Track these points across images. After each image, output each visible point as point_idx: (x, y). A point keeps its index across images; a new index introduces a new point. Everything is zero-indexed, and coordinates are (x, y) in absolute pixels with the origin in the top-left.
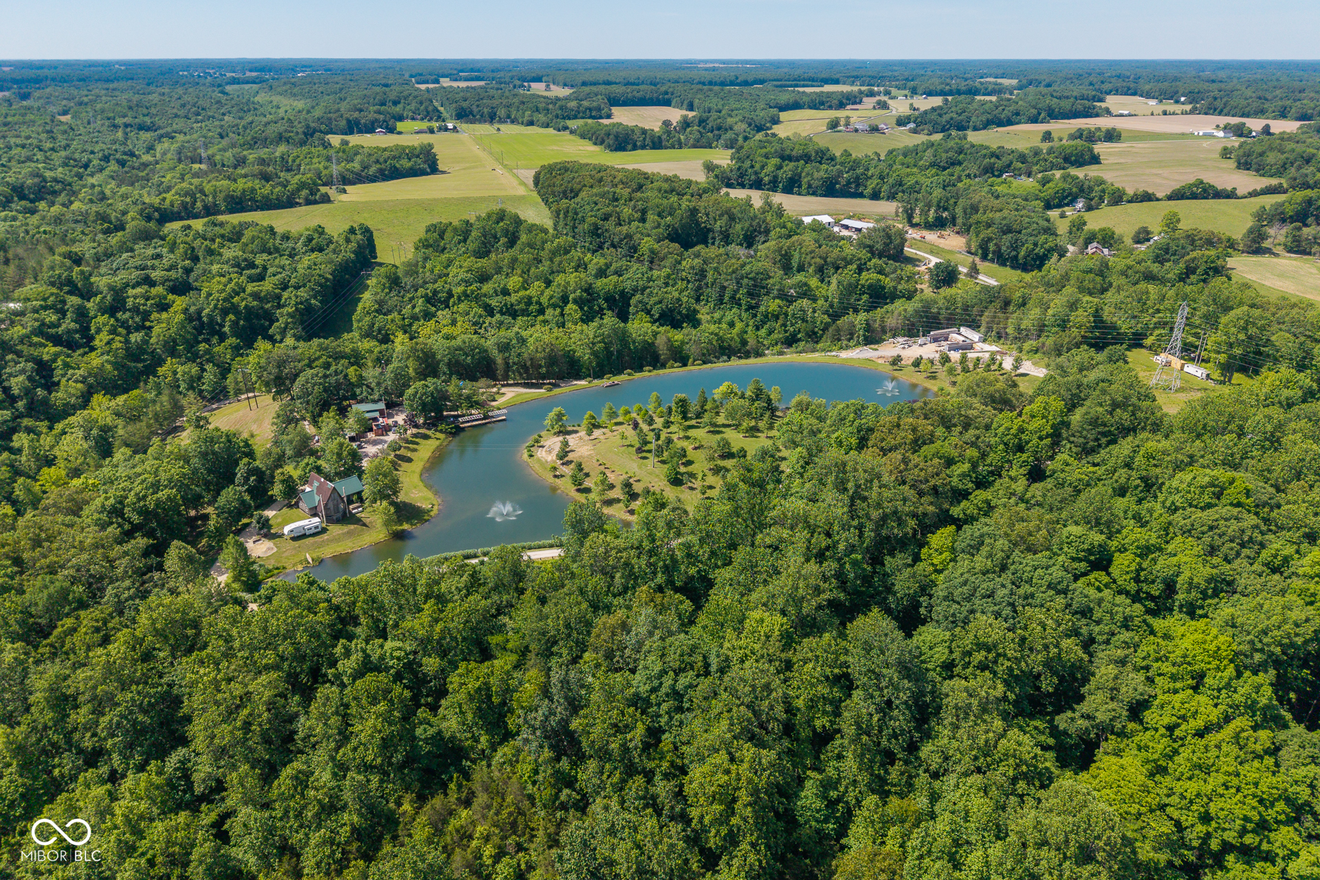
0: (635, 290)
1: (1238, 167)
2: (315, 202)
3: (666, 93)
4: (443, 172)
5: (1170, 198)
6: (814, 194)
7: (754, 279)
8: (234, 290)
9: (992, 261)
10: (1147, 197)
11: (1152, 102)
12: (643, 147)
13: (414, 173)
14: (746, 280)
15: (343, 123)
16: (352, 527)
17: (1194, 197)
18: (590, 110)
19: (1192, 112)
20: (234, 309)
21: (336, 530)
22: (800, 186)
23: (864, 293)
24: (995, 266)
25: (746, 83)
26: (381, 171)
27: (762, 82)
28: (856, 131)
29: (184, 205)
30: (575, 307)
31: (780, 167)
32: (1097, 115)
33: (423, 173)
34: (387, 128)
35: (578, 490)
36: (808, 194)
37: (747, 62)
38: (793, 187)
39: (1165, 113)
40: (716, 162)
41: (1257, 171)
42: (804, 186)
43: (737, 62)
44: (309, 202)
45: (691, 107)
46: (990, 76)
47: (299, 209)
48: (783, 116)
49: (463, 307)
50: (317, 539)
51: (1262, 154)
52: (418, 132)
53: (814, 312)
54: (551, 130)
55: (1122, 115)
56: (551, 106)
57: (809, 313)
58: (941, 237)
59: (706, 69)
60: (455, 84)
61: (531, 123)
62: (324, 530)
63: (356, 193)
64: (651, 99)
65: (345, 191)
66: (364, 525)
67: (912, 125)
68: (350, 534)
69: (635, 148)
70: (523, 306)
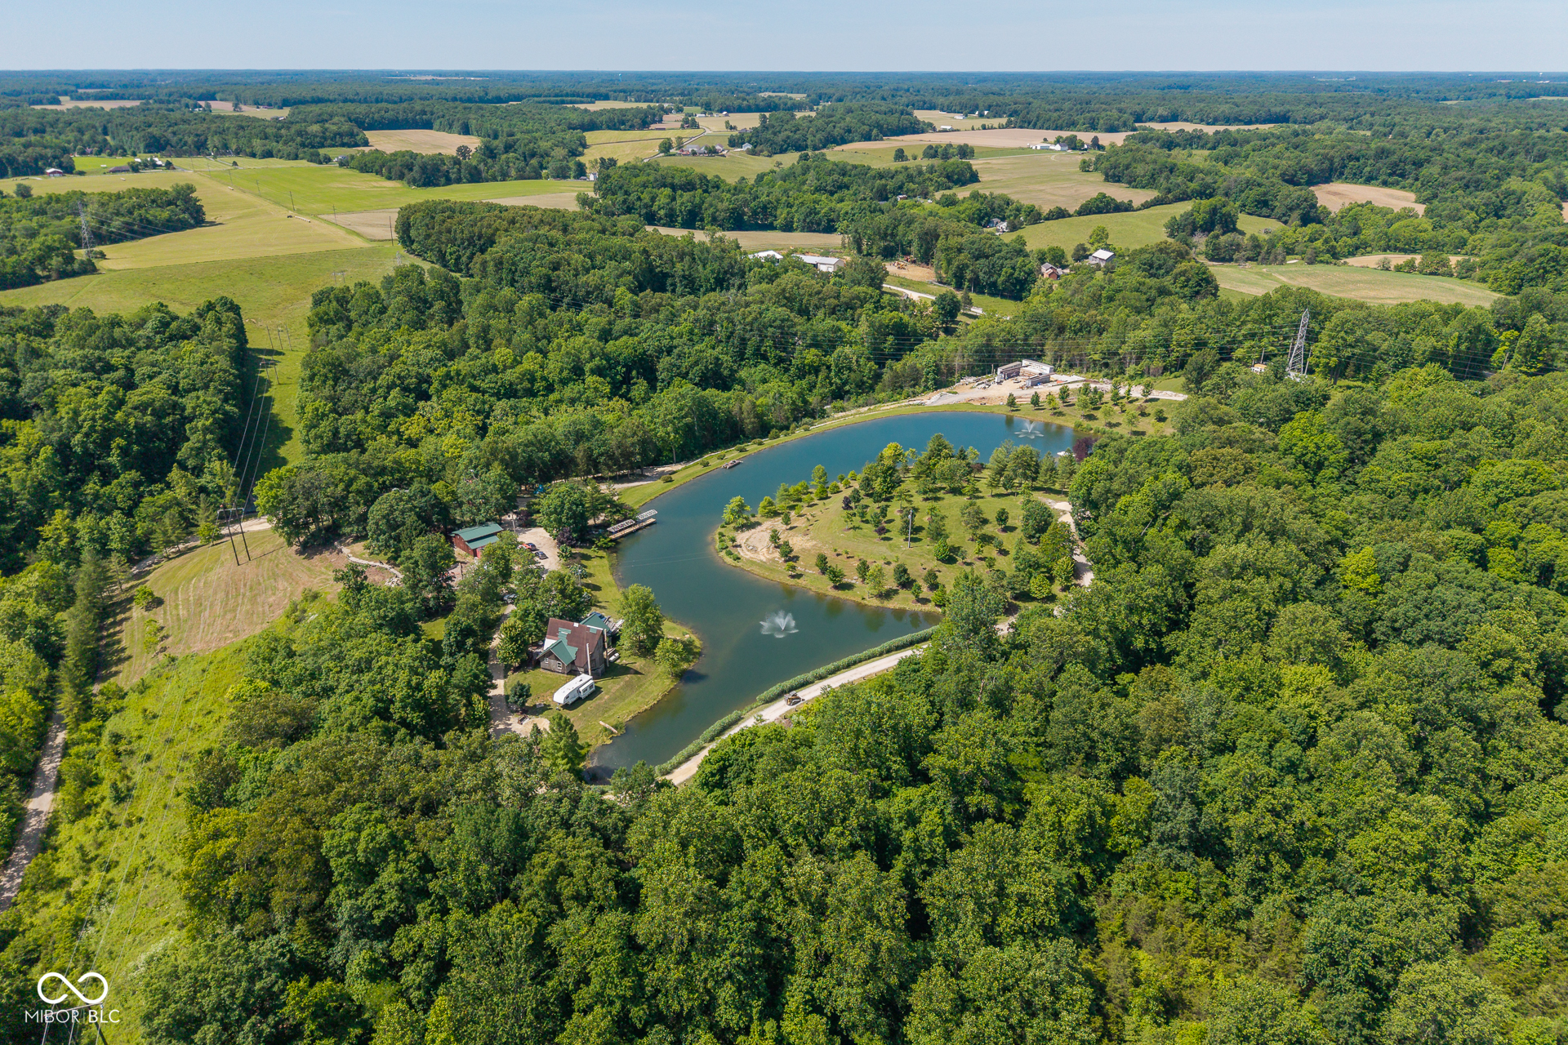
1: (1107, 180)
4: (212, 224)
5: (1080, 213)
7: (780, 327)
8: (110, 403)
10: (1060, 214)
11: (959, 117)
12: (459, 181)
13: (173, 226)
14: (771, 330)
16: (627, 676)
17: (1099, 211)
18: (341, 135)
19: (1008, 126)
20: (120, 430)
21: (611, 686)
25: (499, 100)
28: (694, 153)
30: (596, 378)
31: (674, 198)
32: (923, 132)
33: (184, 226)
34: (60, 166)
35: (836, 588)
37: (470, 74)
39: (984, 127)
40: (589, 194)
41: (1129, 183)
42: (708, 219)
45: (466, 130)
46: (766, 90)
47: (53, 284)
48: (587, 138)
49: (451, 393)
50: (596, 700)
51: (1127, 167)
52: (116, 171)
53: (858, 359)
54: (306, 163)
55: (945, 131)
56: (283, 131)
57: (854, 361)
58: (903, 268)
61: (268, 154)
62: (595, 692)
63: (119, 258)
65: (104, 255)
66: (637, 672)
67: (747, 146)
68: (629, 686)
70: (526, 384)
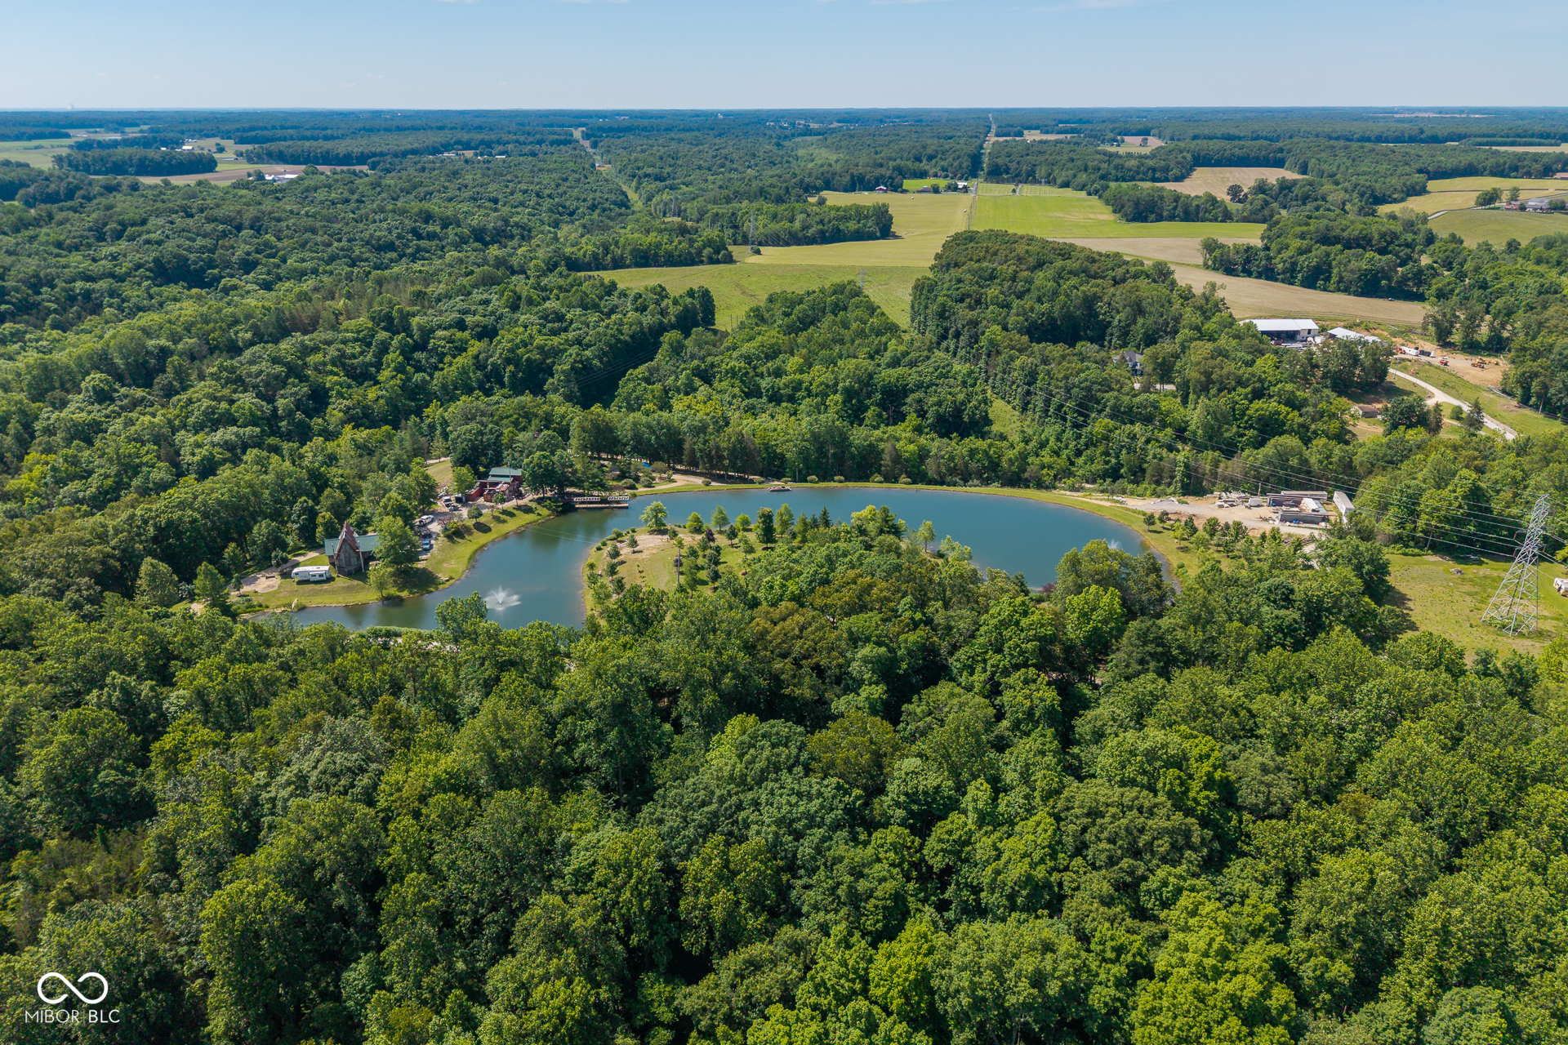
0: (919, 386)
2: (718, 262)
3: (1281, 150)
4: (897, 238)
6: (1346, 291)
8: (522, 341)
9: (1536, 407)
13: (859, 236)
14: (1076, 390)
15: (847, 179)
16: (355, 582)
18: (1154, 170)
20: (517, 360)
21: (341, 582)
22: (1328, 279)
23: (1251, 427)
24: (1539, 416)
25: (1435, 139)
26: (822, 232)
27: (1459, 137)
28: (1524, 208)
29: (595, 256)
31: (1302, 252)
33: (871, 237)
34: (892, 185)
36: (1339, 290)
38: (1318, 279)
40: (1221, 240)
42: (1334, 279)
43: (1461, 111)
44: (712, 261)
45: (1304, 170)
47: (701, 267)
48: (1432, 185)
50: (318, 587)
52: (921, 192)
53: (1148, 441)
54: (1083, 194)
57: (1140, 443)
58: (1481, 365)
59: (1399, 121)
60: (1045, 137)
61: (1066, 185)
62: (330, 579)
64: (1257, 158)
65: (758, 252)
66: (366, 583)
69: (1160, 218)
